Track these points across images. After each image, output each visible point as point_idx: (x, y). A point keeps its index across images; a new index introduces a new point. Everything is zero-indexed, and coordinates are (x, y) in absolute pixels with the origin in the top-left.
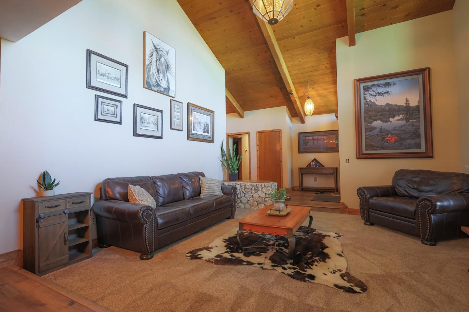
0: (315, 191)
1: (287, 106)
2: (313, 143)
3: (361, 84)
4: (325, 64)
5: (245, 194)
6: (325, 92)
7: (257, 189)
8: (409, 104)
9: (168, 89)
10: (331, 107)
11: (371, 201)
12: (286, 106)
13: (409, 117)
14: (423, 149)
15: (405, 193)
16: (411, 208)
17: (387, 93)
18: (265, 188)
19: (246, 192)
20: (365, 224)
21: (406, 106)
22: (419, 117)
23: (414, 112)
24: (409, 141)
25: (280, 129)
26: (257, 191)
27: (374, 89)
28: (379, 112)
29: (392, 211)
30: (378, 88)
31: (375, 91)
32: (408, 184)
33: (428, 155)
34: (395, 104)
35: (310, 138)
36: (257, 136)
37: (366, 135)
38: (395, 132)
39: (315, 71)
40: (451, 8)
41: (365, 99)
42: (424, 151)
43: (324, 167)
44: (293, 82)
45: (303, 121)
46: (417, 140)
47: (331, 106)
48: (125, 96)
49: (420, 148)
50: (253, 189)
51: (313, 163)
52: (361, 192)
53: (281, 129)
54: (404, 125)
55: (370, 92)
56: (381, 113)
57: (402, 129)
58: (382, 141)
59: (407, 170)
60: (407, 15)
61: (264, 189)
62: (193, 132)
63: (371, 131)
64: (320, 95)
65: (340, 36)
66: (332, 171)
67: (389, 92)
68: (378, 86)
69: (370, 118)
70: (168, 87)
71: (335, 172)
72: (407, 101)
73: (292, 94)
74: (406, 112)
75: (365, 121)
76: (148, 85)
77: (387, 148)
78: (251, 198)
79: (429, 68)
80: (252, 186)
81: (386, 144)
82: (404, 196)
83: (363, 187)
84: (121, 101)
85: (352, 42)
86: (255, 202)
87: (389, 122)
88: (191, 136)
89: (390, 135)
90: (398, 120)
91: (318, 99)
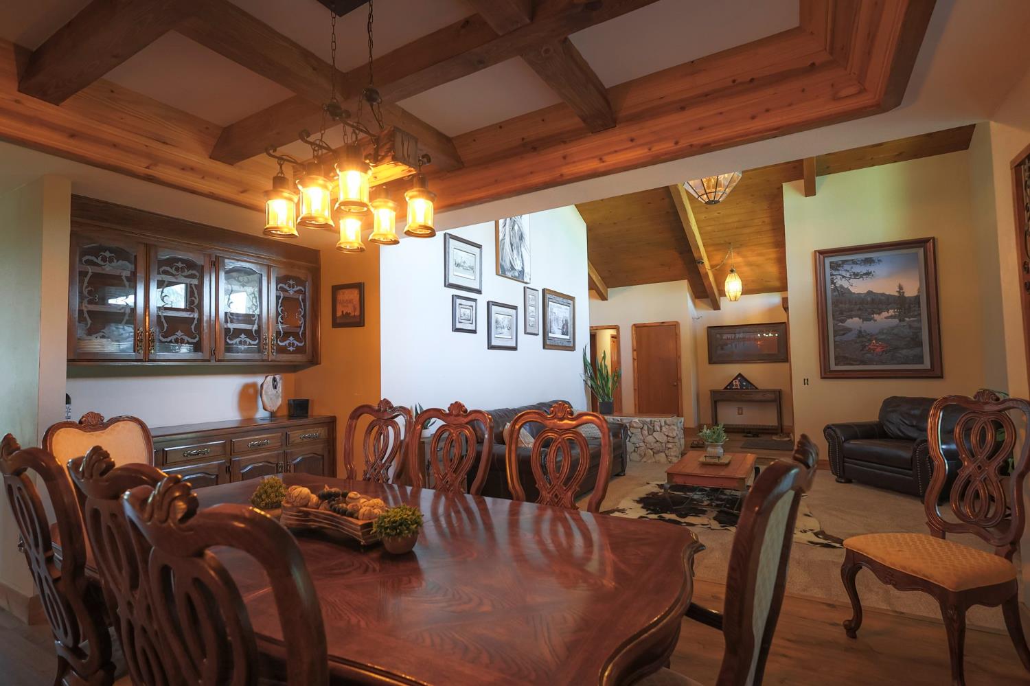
0: (744, 432)
1: (689, 281)
2: (736, 345)
3: (826, 259)
4: (762, 217)
5: (630, 437)
6: (760, 260)
7: (652, 428)
8: (903, 293)
9: (522, 272)
10: (768, 283)
11: (846, 445)
12: (686, 281)
13: (905, 313)
14: (927, 364)
15: (900, 434)
16: (906, 454)
17: (868, 274)
18: (667, 427)
19: (632, 434)
20: (838, 481)
21: (899, 297)
22: (920, 315)
23: (912, 306)
24: (904, 352)
25: (676, 322)
26: (652, 431)
27: (847, 267)
28: (856, 304)
29: (880, 459)
30: (854, 266)
31: (848, 271)
32: (904, 420)
33: (935, 372)
34: (882, 292)
35: (729, 336)
36: (634, 332)
37: (836, 340)
38: (883, 337)
39: (745, 227)
40: (967, 148)
41: (833, 282)
42: (929, 367)
43: (757, 388)
44: (703, 243)
45: (716, 306)
46: (917, 351)
47: (769, 281)
48: (479, 292)
49: (922, 363)
50: (646, 428)
51: (738, 383)
52: (829, 431)
53: (679, 321)
54: (897, 326)
55: (840, 272)
56: (858, 306)
57: (894, 331)
58: (861, 350)
59: (901, 398)
60: (898, 155)
61: (664, 429)
62: (550, 335)
63: (844, 335)
64: (750, 264)
65: (789, 180)
66: (772, 396)
67: (871, 273)
68: (854, 262)
69: (841, 313)
70: (523, 268)
71: (778, 399)
72: (901, 288)
73: (703, 263)
74: (899, 306)
75: (834, 318)
76: (501, 270)
77: (871, 362)
78: (642, 444)
79: (933, 238)
80: (644, 423)
81: (869, 355)
82: (898, 438)
83: (833, 425)
84: (476, 300)
85: (810, 191)
86: (650, 451)
87: (872, 321)
88: (548, 342)
89: (874, 341)
90: (886, 318)
91: (746, 269)
